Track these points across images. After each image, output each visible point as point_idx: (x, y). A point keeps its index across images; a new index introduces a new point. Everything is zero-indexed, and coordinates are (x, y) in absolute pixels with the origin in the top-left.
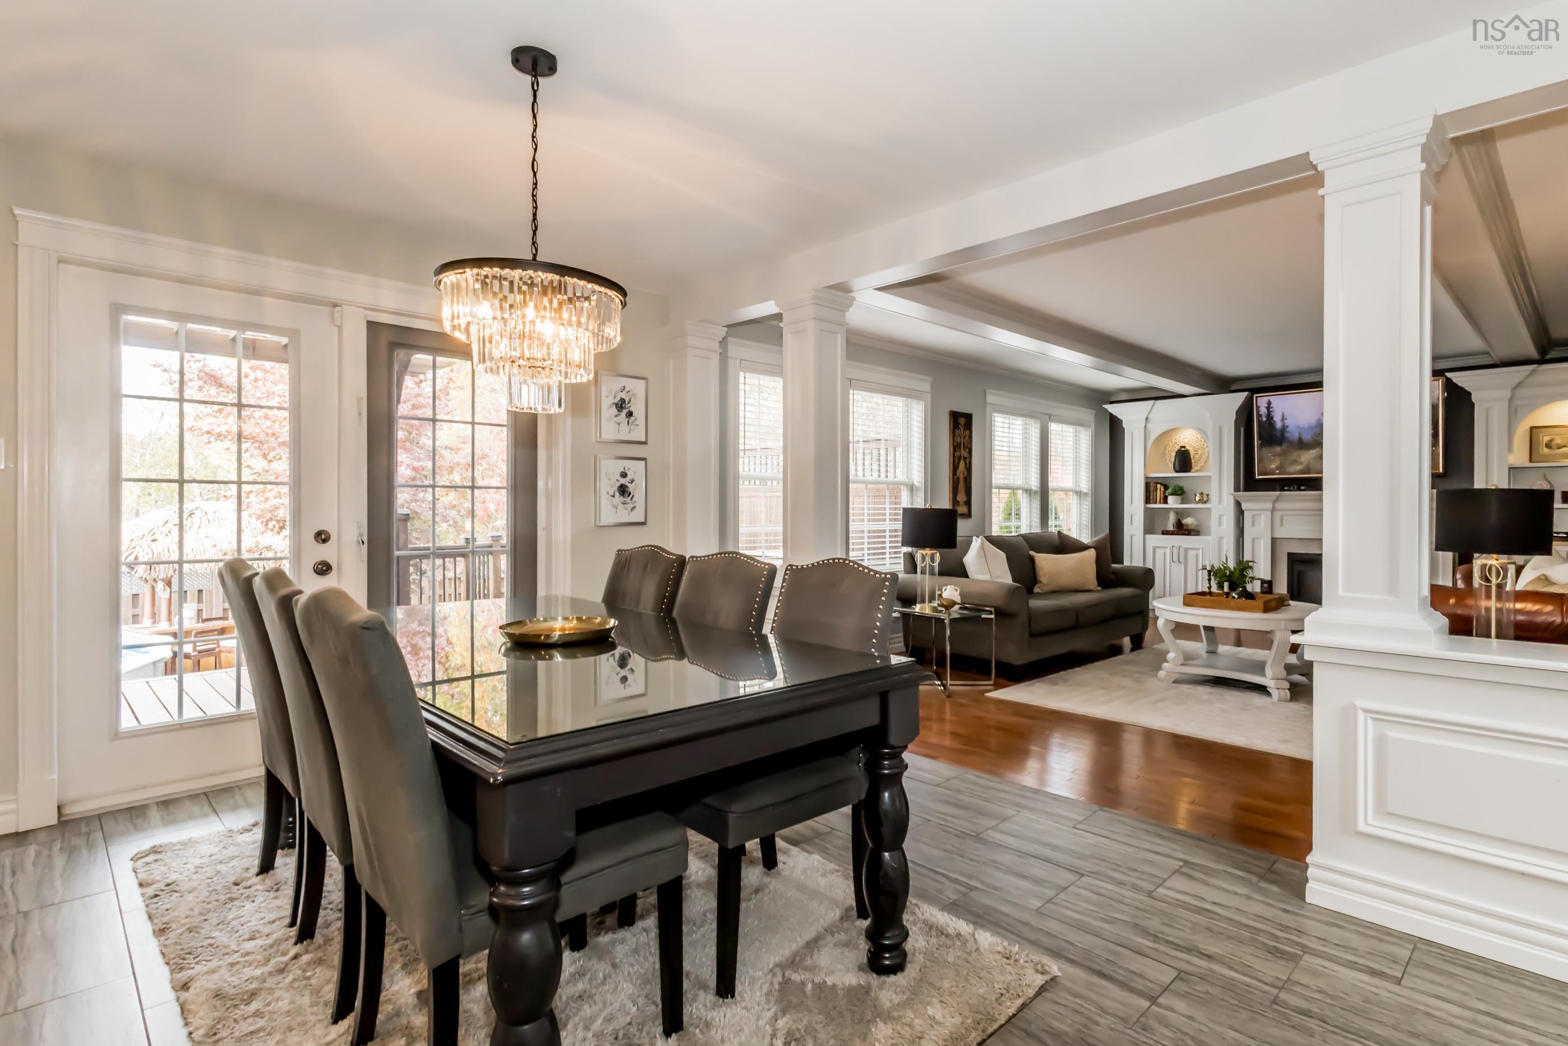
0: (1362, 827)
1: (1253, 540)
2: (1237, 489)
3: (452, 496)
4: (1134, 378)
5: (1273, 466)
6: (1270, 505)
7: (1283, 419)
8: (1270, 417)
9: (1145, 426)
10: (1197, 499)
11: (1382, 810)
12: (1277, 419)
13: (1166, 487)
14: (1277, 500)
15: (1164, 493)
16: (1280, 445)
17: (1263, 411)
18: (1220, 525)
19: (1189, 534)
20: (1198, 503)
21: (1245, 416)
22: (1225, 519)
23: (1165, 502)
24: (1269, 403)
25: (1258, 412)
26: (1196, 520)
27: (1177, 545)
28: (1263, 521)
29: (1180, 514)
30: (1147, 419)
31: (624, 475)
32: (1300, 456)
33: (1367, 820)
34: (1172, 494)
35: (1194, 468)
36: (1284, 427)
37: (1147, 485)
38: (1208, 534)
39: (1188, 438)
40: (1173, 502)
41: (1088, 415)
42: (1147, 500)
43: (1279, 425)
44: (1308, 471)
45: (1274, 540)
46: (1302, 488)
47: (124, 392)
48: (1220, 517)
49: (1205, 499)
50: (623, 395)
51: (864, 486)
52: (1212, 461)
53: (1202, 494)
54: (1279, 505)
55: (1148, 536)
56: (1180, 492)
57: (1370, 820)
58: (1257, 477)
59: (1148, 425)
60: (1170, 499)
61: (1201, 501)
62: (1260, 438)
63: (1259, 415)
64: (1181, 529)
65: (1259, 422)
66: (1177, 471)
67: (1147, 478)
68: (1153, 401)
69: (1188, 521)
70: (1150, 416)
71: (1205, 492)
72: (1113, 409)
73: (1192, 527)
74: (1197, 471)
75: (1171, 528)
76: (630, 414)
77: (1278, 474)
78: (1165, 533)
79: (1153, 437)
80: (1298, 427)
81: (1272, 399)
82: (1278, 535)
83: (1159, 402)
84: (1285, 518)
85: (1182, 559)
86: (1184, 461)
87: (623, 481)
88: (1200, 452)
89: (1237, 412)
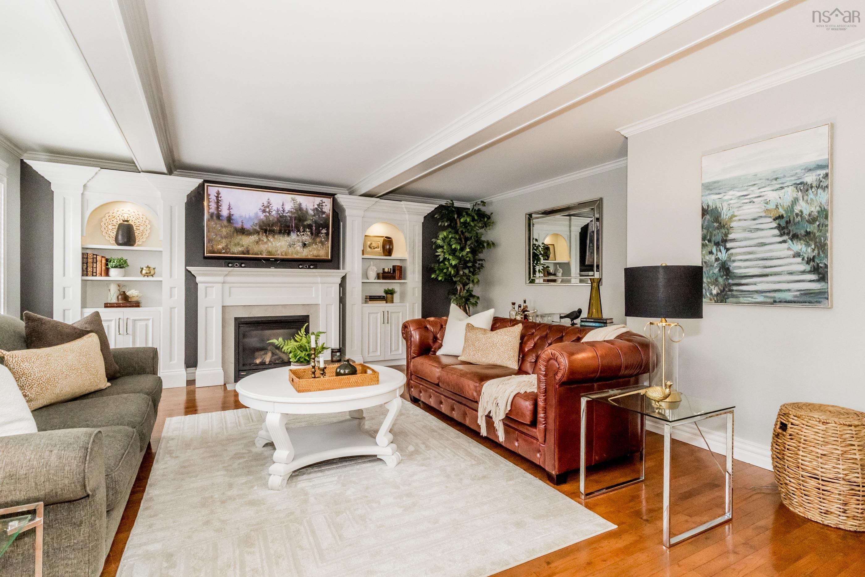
1: (206, 308)
2: (187, 264)
5: (219, 246)
6: (220, 279)
7: (229, 208)
8: (218, 205)
9: (82, 194)
10: (143, 272)
13: (107, 260)
14: (226, 274)
15: (107, 265)
17: (213, 198)
18: (171, 296)
19: (135, 306)
20: (144, 276)
21: (196, 200)
22: (176, 291)
23: (107, 274)
24: (218, 193)
25: (208, 199)
26: (142, 291)
27: (123, 317)
28: (215, 292)
29: (124, 286)
30: (85, 186)
32: (241, 239)
34: (114, 267)
35: (139, 242)
36: (230, 216)
37: (85, 257)
38: (157, 304)
39: (133, 212)
40: (114, 274)
42: (85, 273)
43: (225, 212)
44: (248, 252)
45: (224, 308)
46: (243, 265)
48: (169, 289)
49: (152, 272)
52: (163, 237)
53: (148, 267)
54: (228, 279)
56: (123, 265)
58: (206, 254)
59: (86, 193)
60: (113, 271)
61: (148, 274)
63: (209, 201)
64: (126, 301)
65: (209, 208)
66: (119, 244)
67: (83, 249)
69: (132, 293)
70: (90, 185)
71: (152, 266)
72: (37, 165)
73: (138, 299)
74: (138, 245)
77: (224, 253)
78: (108, 305)
80: (241, 216)
82: (228, 303)
84: (233, 290)
86: (127, 234)
88: (144, 226)
89: (189, 196)
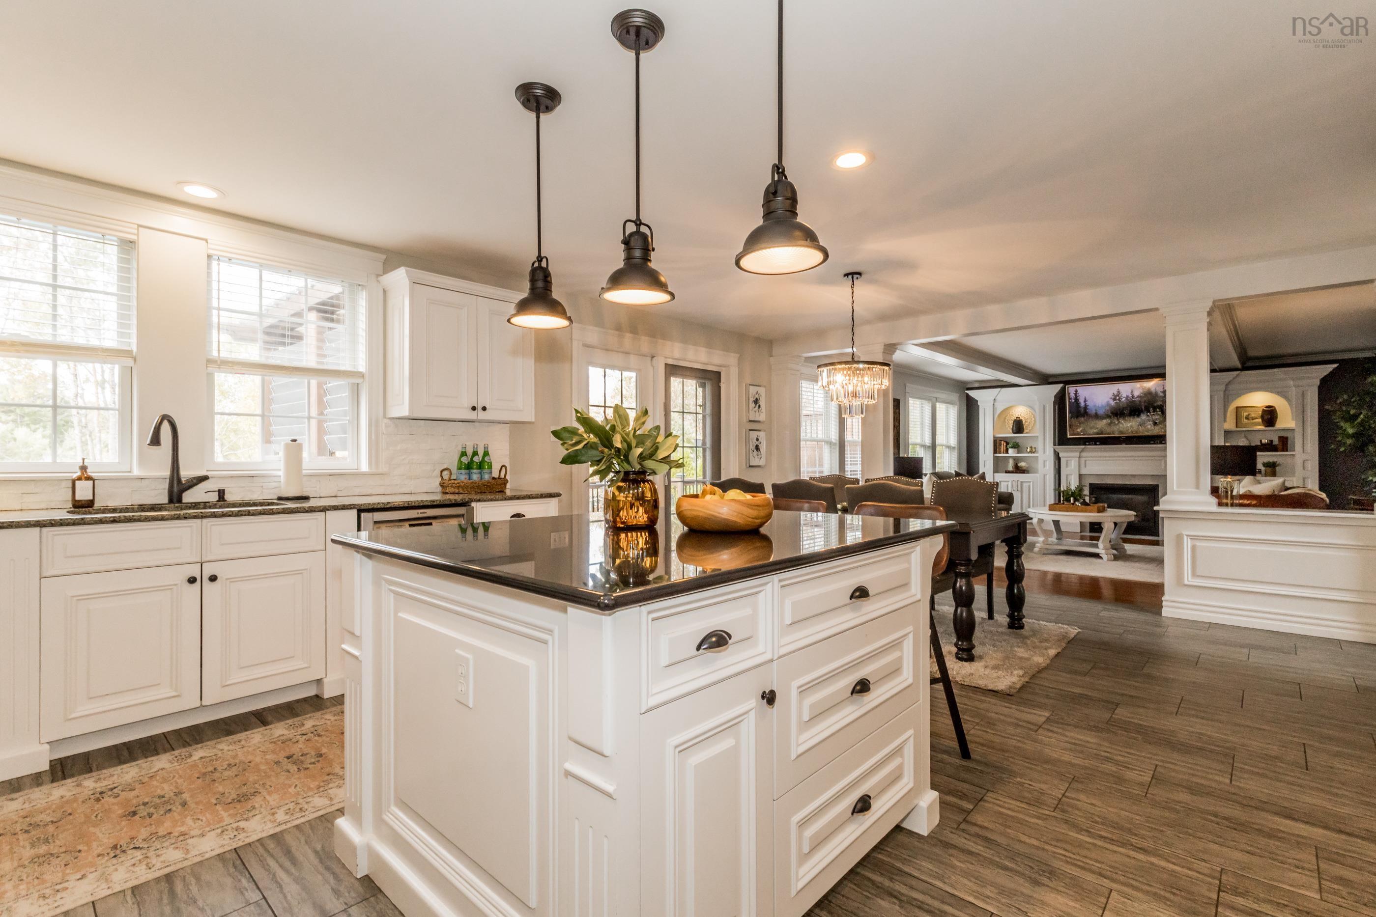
0: (1186, 582)
1: (1067, 475)
2: (1055, 445)
3: (689, 450)
4: (985, 373)
5: (1079, 430)
6: (1077, 454)
7: (1085, 401)
8: (1077, 400)
9: (994, 405)
10: (1028, 450)
11: (1194, 574)
12: (1082, 401)
13: (1007, 444)
14: (1083, 451)
15: (1006, 447)
16: (1084, 417)
17: (1072, 395)
18: (1044, 466)
19: (1024, 473)
20: (1029, 453)
21: (1060, 399)
22: (1047, 463)
23: (1007, 452)
24: (1076, 391)
25: (1069, 396)
26: (1027, 463)
27: (1016, 479)
28: (1074, 464)
29: (1016, 460)
30: (995, 400)
31: (757, 440)
32: (1096, 424)
33: (1188, 579)
34: (1012, 448)
35: (1025, 431)
36: (1086, 407)
37: (995, 442)
38: (1036, 472)
39: (1021, 412)
40: (1012, 452)
41: (955, 397)
42: (995, 452)
43: (1082, 404)
44: (1102, 433)
45: (1080, 476)
47: (591, 403)
48: (1044, 461)
49: (1034, 450)
50: (757, 396)
51: (816, 443)
52: (1038, 425)
53: (1031, 447)
54: (1084, 454)
55: (996, 474)
56: (1016, 446)
57: (1190, 579)
58: (1069, 437)
60: (1010, 450)
61: (1031, 452)
62: (1070, 412)
63: (1070, 399)
64: (1018, 470)
65: (1070, 402)
66: (1014, 433)
67: (994, 437)
68: (999, 389)
69: (1022, 464)
70: (998, 398)
71: (1033, 446)
72: (972, 393)
73: (1025, 468)
74: (1027, 433)
75: (1010, 468)
76: (759, 406)
77: (1083, 435)
78: (1007, 472)
79: (998, 411)
80: (1095, 406)
81: (1078, 388)
82: (1083, 472)
83: (1003, 389)
84: (1087, 462)
85: (1019, 488)
86: (1019, 426)
87: (757, 443)
88: (1029, 421)
89: (1055, 396)
